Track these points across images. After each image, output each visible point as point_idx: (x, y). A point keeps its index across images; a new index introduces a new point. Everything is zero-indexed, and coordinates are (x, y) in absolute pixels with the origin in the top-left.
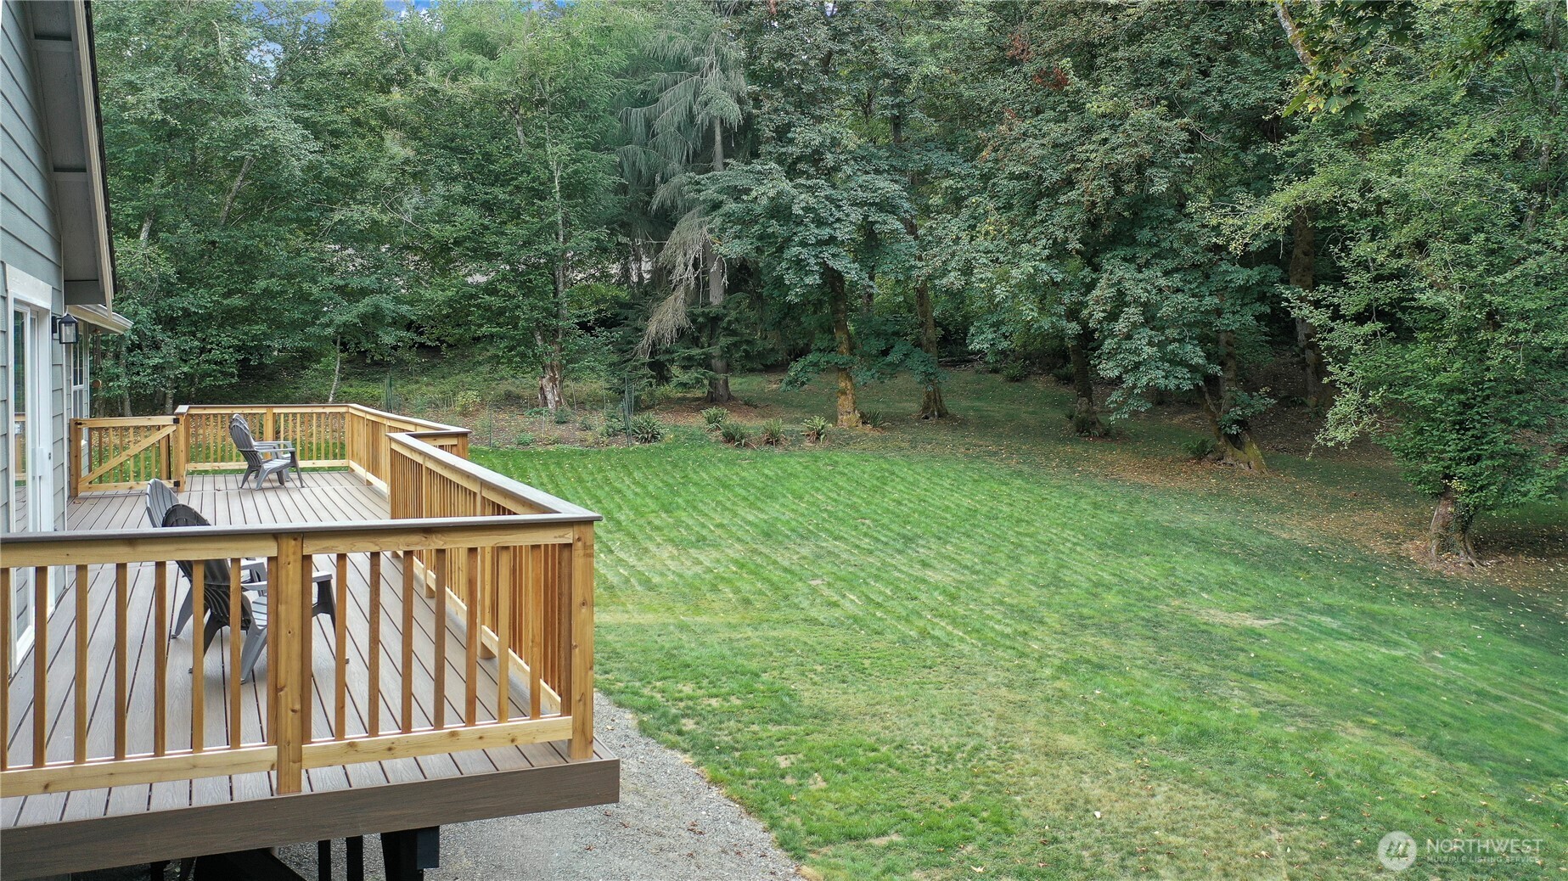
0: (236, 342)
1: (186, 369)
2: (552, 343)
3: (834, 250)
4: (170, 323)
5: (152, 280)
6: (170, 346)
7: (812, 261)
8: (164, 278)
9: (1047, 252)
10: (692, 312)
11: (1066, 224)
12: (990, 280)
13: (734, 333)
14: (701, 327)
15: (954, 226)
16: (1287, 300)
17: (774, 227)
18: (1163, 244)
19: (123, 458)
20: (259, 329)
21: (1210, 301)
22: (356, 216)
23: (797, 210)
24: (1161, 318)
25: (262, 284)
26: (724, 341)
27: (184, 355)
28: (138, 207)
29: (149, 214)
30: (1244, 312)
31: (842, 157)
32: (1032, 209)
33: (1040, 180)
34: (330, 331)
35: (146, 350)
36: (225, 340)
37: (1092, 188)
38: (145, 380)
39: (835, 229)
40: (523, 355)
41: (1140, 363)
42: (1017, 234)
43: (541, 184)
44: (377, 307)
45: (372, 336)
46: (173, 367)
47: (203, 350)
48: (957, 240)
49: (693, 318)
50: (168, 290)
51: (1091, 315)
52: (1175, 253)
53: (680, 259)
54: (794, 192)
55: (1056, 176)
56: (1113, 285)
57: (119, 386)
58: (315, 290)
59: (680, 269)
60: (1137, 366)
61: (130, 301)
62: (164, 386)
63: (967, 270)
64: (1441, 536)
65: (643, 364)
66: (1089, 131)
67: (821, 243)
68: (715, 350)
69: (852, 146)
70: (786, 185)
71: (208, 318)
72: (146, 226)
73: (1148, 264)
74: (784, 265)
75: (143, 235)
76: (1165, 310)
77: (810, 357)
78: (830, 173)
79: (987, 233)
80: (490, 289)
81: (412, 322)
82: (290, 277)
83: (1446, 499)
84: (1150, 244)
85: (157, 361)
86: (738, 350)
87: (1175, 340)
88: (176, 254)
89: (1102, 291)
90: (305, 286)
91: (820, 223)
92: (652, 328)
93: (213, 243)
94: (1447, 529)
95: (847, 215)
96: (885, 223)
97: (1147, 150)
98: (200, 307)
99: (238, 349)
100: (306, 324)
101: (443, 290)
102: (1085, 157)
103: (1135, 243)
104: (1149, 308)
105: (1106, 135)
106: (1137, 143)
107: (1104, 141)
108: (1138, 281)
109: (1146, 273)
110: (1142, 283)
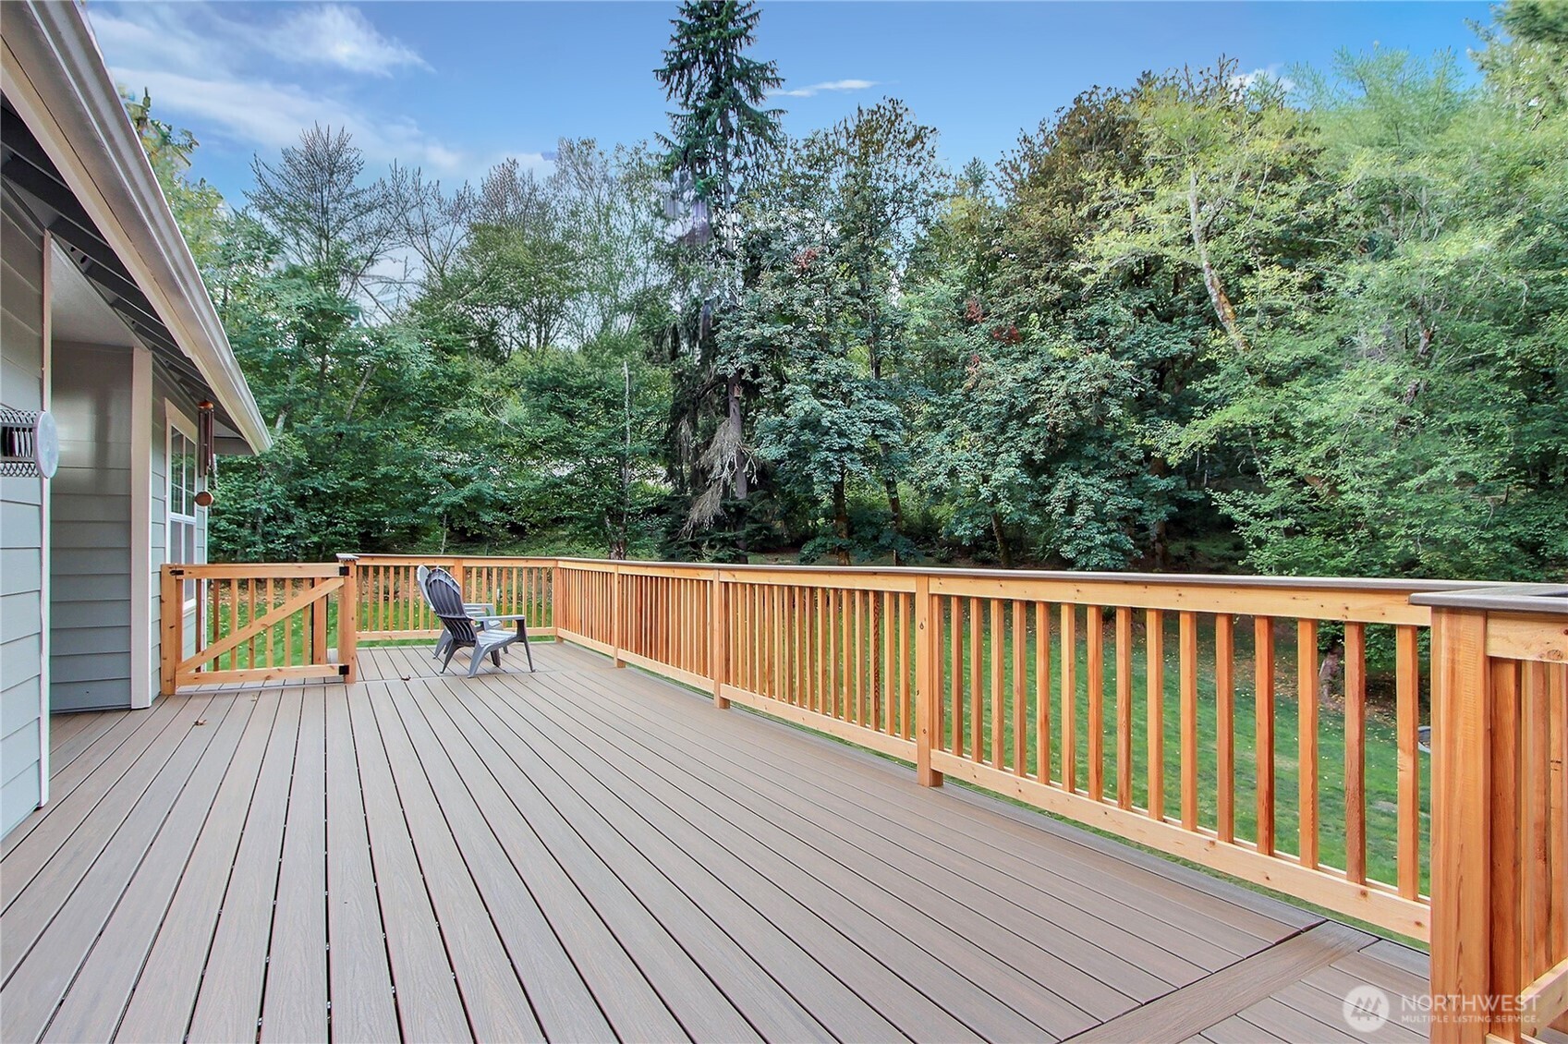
0: (359, 518)
1: (316, 539)
2: (620, 524)
3: (851, 456)
4: (302, 501)
5: (288, 463)
6: (301, 520)
7: (836, 463)
8: (297, 460)
9: (1018, 461)
10: (725, 505)
11: (1031, 440)
12: (973, 482)
13: (755, 521)
14: (733, 515)
15: (940, 439)
16: (1216, 500)
17: (807, 436)
18: (1102, 459)
19: (256, 628)
20: (378, 507)
21: (1137, 502)
22: (464, 416)
23: (825, 423)
24: (1106, 514)
25: (383, 469)
26: (749, 527)
27: (314, 529)
28: (275, 401)
29: (285, 408)
30: (1159, 510)
31: (854, 385)
32: (1002, 429)
33: (1013, 406)
34: (440, 510)
35: (280, 522)
36: (349, 515)
37: (1055, 413)
38: (279, 548)
39: (851, 440)
40: (596, 534)
41: (1092, 547)
42: (991, 448)
43: (616, 396)
44: (479, 491)
45: (473, 515)
46: (303, 537)
47: (330, 524)
48: (942, 452)
49: (725, 507)
50: (300, 473)
51: (1053, 511)
52: (1111, 465)
53: (718, 463)
54: (823, 408)
55: (1025, 404)
56: (1069, 488)
57: (255, 552)
58: (428, 475)
59: (717, 470)
60: (1089, 549)
61: (267, 479)
62: (296, 553)
63: (953, 473)
64: (1330, 682)
65: (687, 543)
66: (1047, 370)
67: (842, 450)
68: (741, 533)
69: (862, 376)
70: (816, 403)
71: (335, 497)
72: (281, 418)
73: (1090, 473)
74: (811, 465)
75: (280, 424)
76: (1108, 508)
77: (818, 540)
78: (846, 396)
79: (964, 447)
80: (570, 480)
81: (505, 504)
82: (406, 464)
83: (1333, 654)
84: (1094, 458)
85: (290, 531)
86: (760, 534)
87: (1114, 531)
88: (308, 442)
89: (1059, 492)
90: (420, 473)
91: (841, 434)
92: (694, 515)
93: (341, 435)
94: (1334, 677)
95: (860, 429)
96: (888, 436)
97: (1105, 383)
98: (328, 487)
99: (360, 524)
100: (419, 504)
101: (533, 480)
102: (1047, 389)
103: (1081, 457)
104: (1098, 507)
105: (1063, 373)
106: (1096, 379)
107: (1063, 378)
108: (1087, 485)
109: (1093, 480)
110: (1092, 487)
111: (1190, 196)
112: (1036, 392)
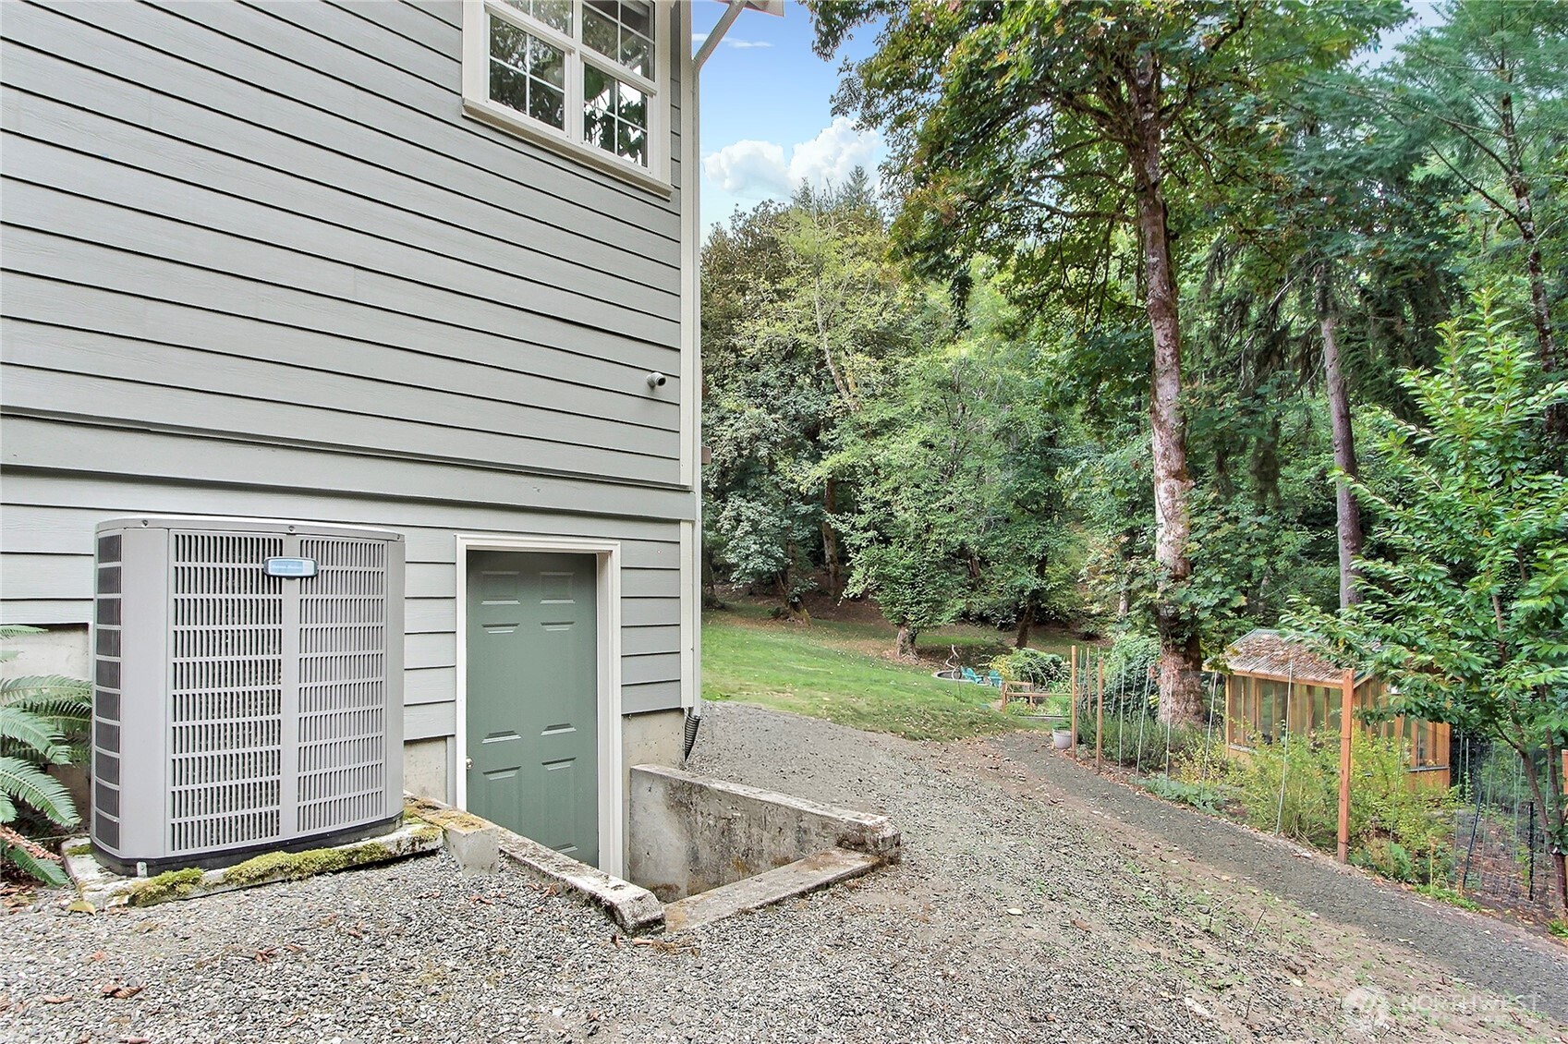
18: (762, 488)
21: (786, 522)
24: (761, 530)
30: (804, 529)
37: (724, 452)
41: (749, 555)
52: (768, 493)
56: (735, 509)
60: (747, 556)
64: (902, 646)
66: (722, 419)
73: (753, 500)
76: (763, 525)
83: (905, 626)
84: (755, 488)
87: (768, 543)
89: (728, 513)
94: (905, 642)
97: (757, 431)
102: (720, 433)
103: (747, 487)
104: (755, 524)
105: (732, 422)
106: (751, 427)
107: (732, 425)
108: (748, 508)
109: (753, 504)
110: (751, 510)
111: (815, 296)
112: (712, 435)
